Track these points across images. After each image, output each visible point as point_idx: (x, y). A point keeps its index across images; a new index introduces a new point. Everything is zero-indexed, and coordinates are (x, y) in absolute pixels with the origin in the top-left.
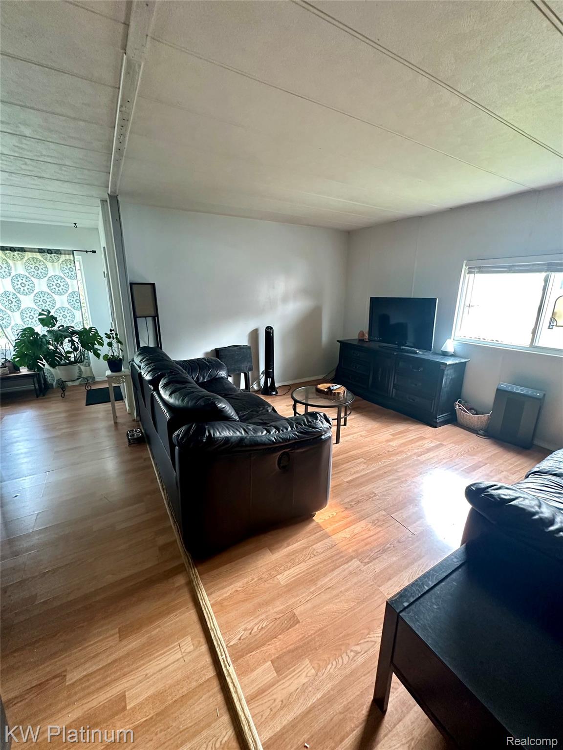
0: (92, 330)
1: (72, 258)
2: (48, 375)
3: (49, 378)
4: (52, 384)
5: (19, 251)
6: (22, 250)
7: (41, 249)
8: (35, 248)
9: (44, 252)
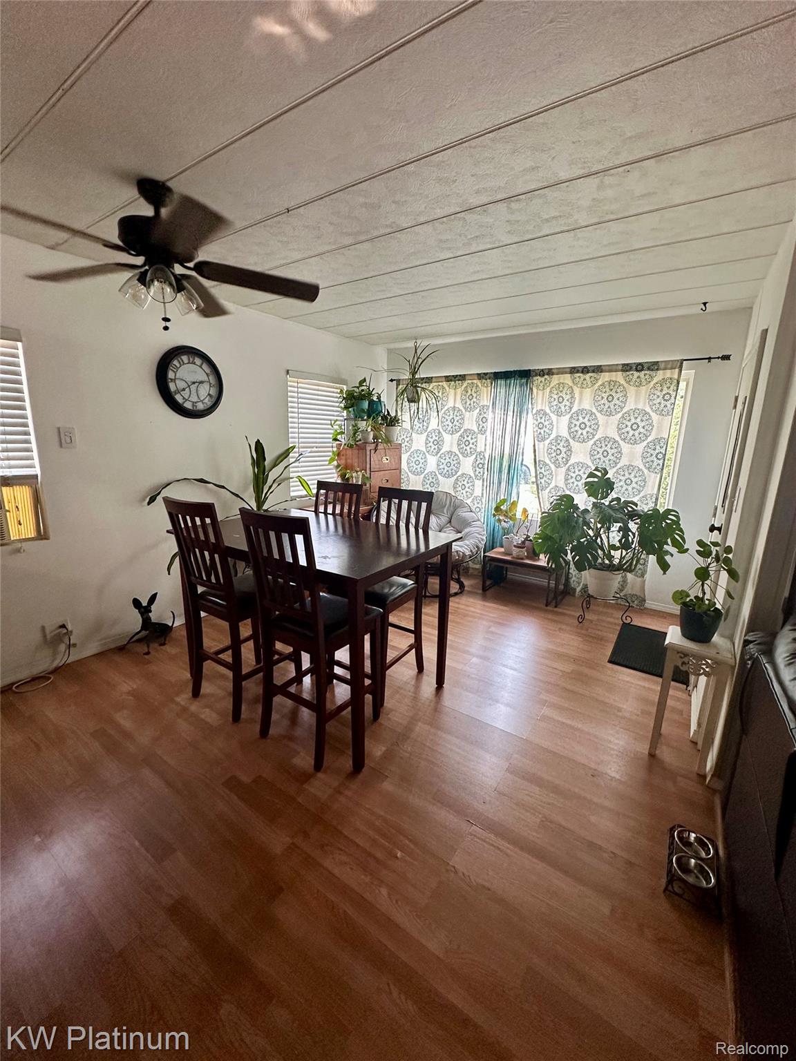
0: (670, 517)
1: (676, 377)
5: (593, 372)
6: (598, 369)
7: (627, 365)
8: (617, 365)
9: (631, 369)
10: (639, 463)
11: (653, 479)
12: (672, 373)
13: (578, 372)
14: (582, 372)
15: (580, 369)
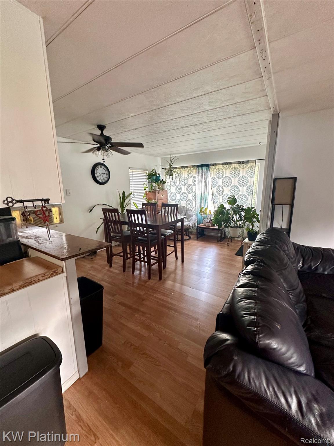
0: (253, 209)
1: (254, 165)
2: (227, 231)
3: (227, 233)
4: (227, 236)
5: (229, 164)
6: (231, 163)
7: (239, 162)
8: (236, 162)
9: (240, 163)
10: (245, 193)
11: (250, 198)
12: (253, 164)
13: (224, 164)
14: (226, 164)
15: (225, 163)
